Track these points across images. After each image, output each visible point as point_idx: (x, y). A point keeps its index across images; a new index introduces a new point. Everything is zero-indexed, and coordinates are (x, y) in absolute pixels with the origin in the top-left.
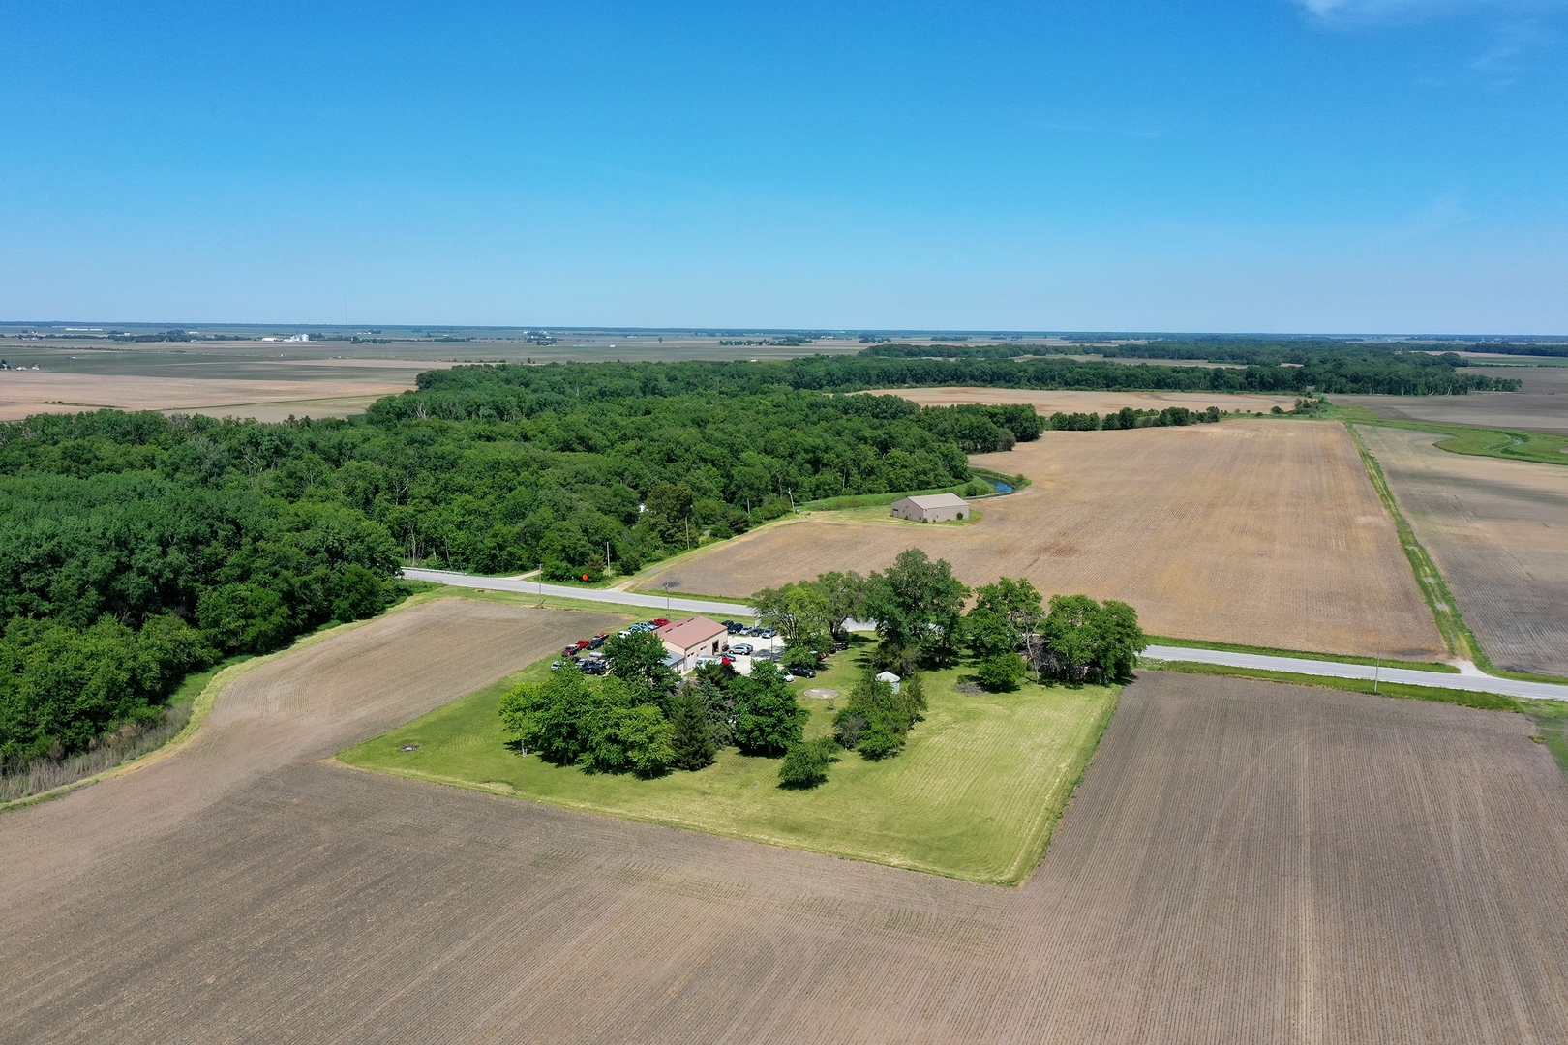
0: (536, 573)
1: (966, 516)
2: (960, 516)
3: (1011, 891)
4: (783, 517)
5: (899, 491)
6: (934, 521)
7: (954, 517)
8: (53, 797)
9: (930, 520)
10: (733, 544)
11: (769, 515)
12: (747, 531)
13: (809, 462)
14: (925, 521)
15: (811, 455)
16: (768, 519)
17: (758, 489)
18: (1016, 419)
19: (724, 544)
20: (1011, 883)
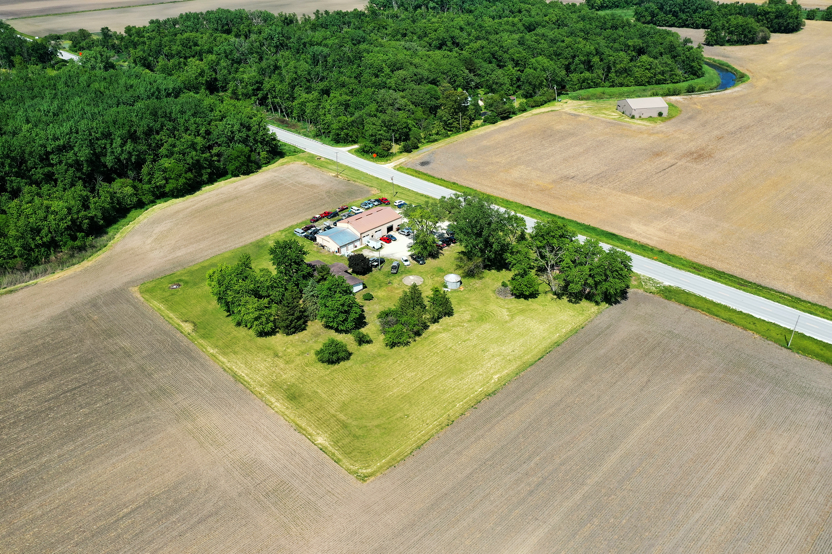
0: (356, 146)
1: (665, 114)
2: (660, 114)
3: (359, 484)
4: (546, 105)
5: (641, 85)
6: (640, 117)
7: (655, 115)
8: (11, 292)
9: (637, 116)
10: (496, 128)
11: (534, 105)
12: (511, 117)
13: (583, 63)
14: (633, 117)
15: (586, 58)
16: (533, 107)
17: (535, 85)
18: (783, 16)
19: (489, 128)
20: (363, 478)
